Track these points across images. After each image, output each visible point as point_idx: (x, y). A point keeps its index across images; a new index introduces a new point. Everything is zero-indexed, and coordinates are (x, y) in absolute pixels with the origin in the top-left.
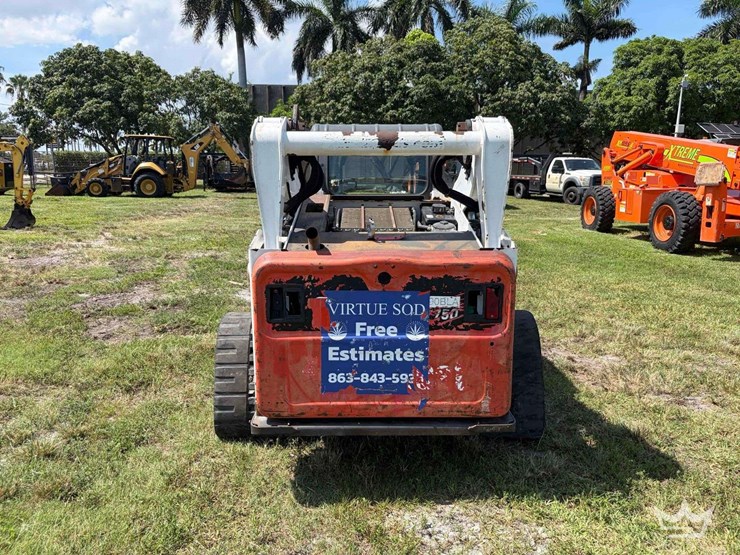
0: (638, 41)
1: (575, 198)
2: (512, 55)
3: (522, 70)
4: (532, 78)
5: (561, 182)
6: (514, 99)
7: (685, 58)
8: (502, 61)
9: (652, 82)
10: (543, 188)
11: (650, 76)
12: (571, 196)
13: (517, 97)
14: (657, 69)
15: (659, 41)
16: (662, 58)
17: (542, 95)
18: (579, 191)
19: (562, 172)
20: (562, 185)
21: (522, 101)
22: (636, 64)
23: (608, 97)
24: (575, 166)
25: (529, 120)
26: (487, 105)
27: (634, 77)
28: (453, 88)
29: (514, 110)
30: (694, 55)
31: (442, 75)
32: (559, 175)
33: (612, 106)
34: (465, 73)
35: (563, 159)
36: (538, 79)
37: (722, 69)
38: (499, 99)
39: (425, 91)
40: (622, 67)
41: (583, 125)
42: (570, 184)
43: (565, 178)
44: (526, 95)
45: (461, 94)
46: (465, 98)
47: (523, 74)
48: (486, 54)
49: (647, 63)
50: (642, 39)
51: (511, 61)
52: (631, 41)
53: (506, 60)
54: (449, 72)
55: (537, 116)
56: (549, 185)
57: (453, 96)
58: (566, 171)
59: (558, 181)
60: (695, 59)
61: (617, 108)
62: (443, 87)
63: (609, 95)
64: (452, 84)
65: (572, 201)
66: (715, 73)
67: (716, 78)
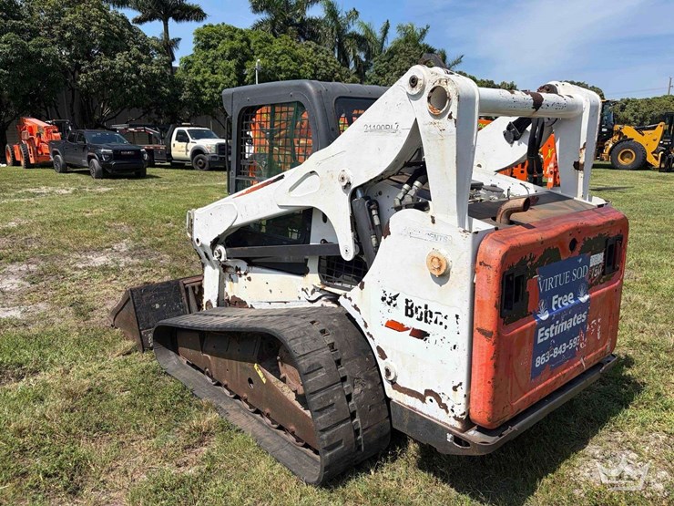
0: (212, 26)
1: (205, 164)
2: (104, 23)
3: (116, 39)
4: (128, 49)
5: (187, 151)
6: (114, 68)
7: (252, 45)
8: (94, 28)
9: (232, 64)
10: (169, 157)
11: (229, 59)
12: (200, 163)
13: (118, 66)
14: (233, 54)
15: (229, 28)
16: (236, 44)
17: (142, 66)
18: (207, 158)
19: (188, 141)
20: (189, 154)
21: (123, 71)
22: (215, 47)
23: (197, 74)
24: (198, 135)
25: (133, 90)
26: (86, 72)
27: (215, 59)
28: (45, 52)
29: (115, 80)
30: (259, 44)
31: (27, 36)
32: (184, 144)
33: (202, 83)
34: (54, 36)
35: (185, 129)
36: (134, 50)
37: (281, 58)
38: (97, 67)
39: (11, 52)
40: (203, 48)
41: (182, 98)
42: (198, 152)
43: (191, 146)
44: (126, 65)
45: (55, 60)
46: (60, 63)
47: (118, 44)
48: (76, 18)
49: (224, 46)
50: (215, 25)
51: (105, 29)
52: (205, 26)
53: (98, 27)
54: (35, 33)
55: (140, 88)
56: (175, 153)
57: (46, 58)
58: (191, 140)
59: (184, 149)
60: (260, 48)
61: (207, 84)
62: (32, 49)
63: (198, 72)
64: (41, 46)
65: (202, 168)
66: (277, 60)
67: (278, 65)
